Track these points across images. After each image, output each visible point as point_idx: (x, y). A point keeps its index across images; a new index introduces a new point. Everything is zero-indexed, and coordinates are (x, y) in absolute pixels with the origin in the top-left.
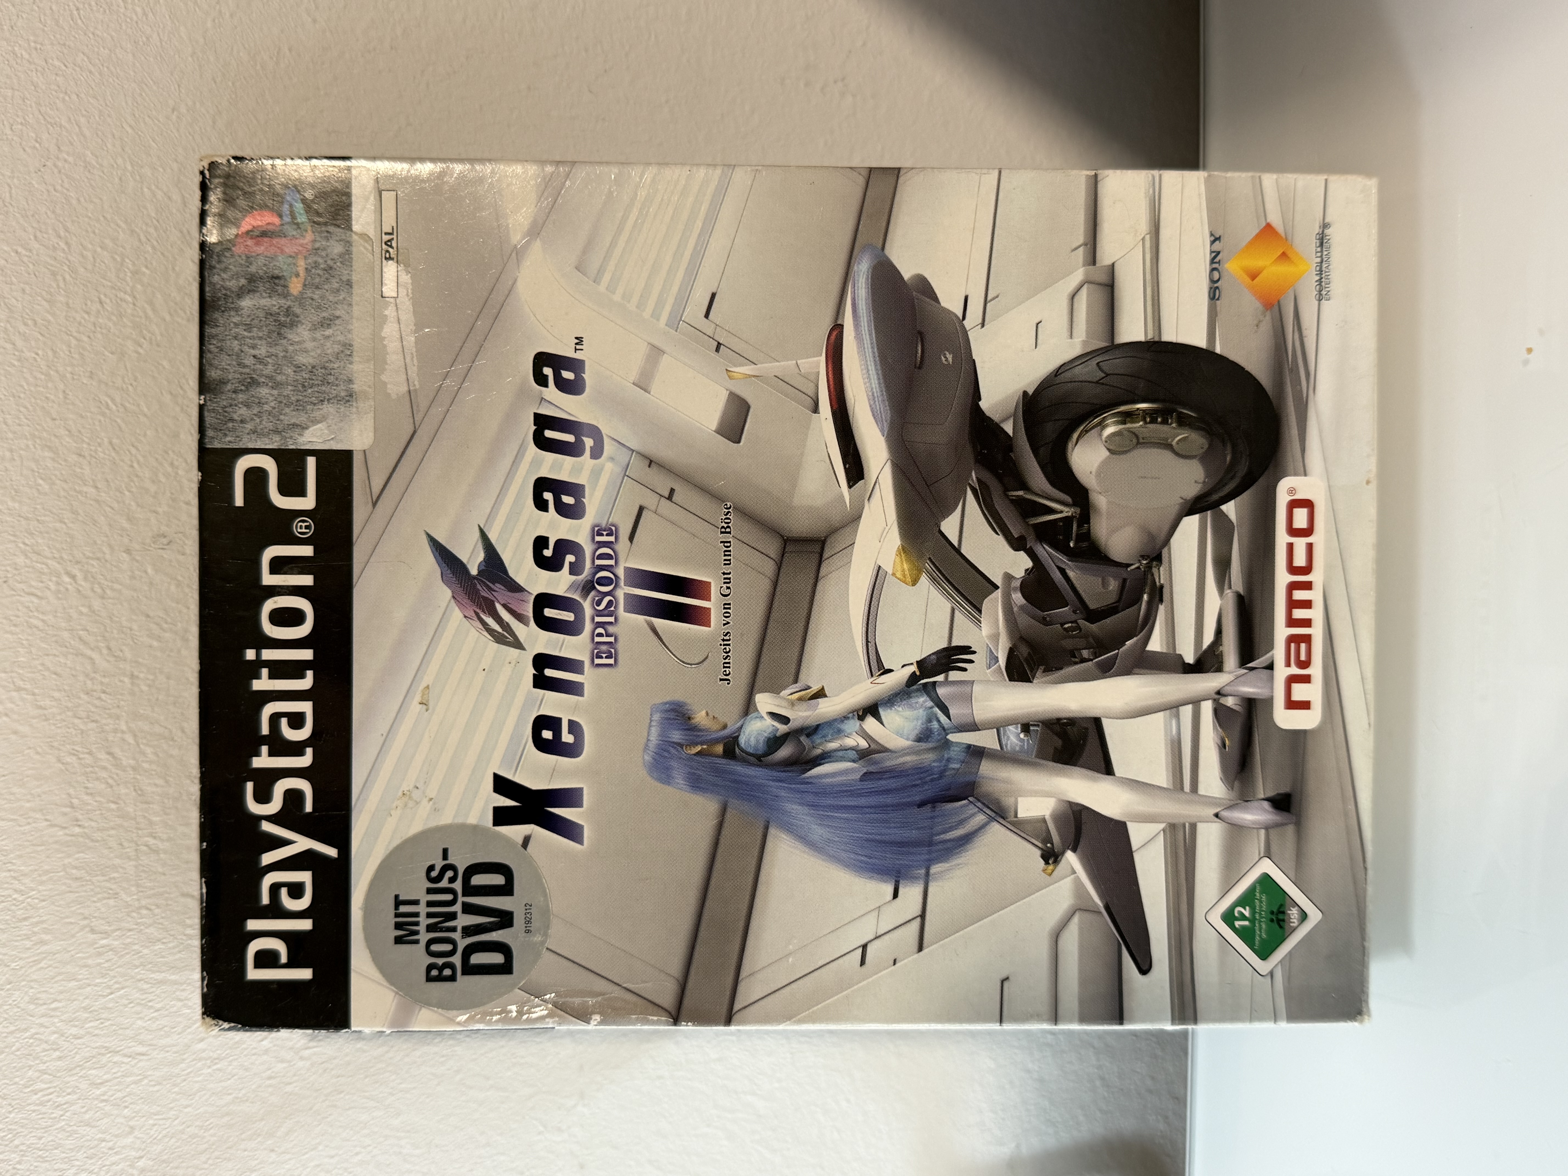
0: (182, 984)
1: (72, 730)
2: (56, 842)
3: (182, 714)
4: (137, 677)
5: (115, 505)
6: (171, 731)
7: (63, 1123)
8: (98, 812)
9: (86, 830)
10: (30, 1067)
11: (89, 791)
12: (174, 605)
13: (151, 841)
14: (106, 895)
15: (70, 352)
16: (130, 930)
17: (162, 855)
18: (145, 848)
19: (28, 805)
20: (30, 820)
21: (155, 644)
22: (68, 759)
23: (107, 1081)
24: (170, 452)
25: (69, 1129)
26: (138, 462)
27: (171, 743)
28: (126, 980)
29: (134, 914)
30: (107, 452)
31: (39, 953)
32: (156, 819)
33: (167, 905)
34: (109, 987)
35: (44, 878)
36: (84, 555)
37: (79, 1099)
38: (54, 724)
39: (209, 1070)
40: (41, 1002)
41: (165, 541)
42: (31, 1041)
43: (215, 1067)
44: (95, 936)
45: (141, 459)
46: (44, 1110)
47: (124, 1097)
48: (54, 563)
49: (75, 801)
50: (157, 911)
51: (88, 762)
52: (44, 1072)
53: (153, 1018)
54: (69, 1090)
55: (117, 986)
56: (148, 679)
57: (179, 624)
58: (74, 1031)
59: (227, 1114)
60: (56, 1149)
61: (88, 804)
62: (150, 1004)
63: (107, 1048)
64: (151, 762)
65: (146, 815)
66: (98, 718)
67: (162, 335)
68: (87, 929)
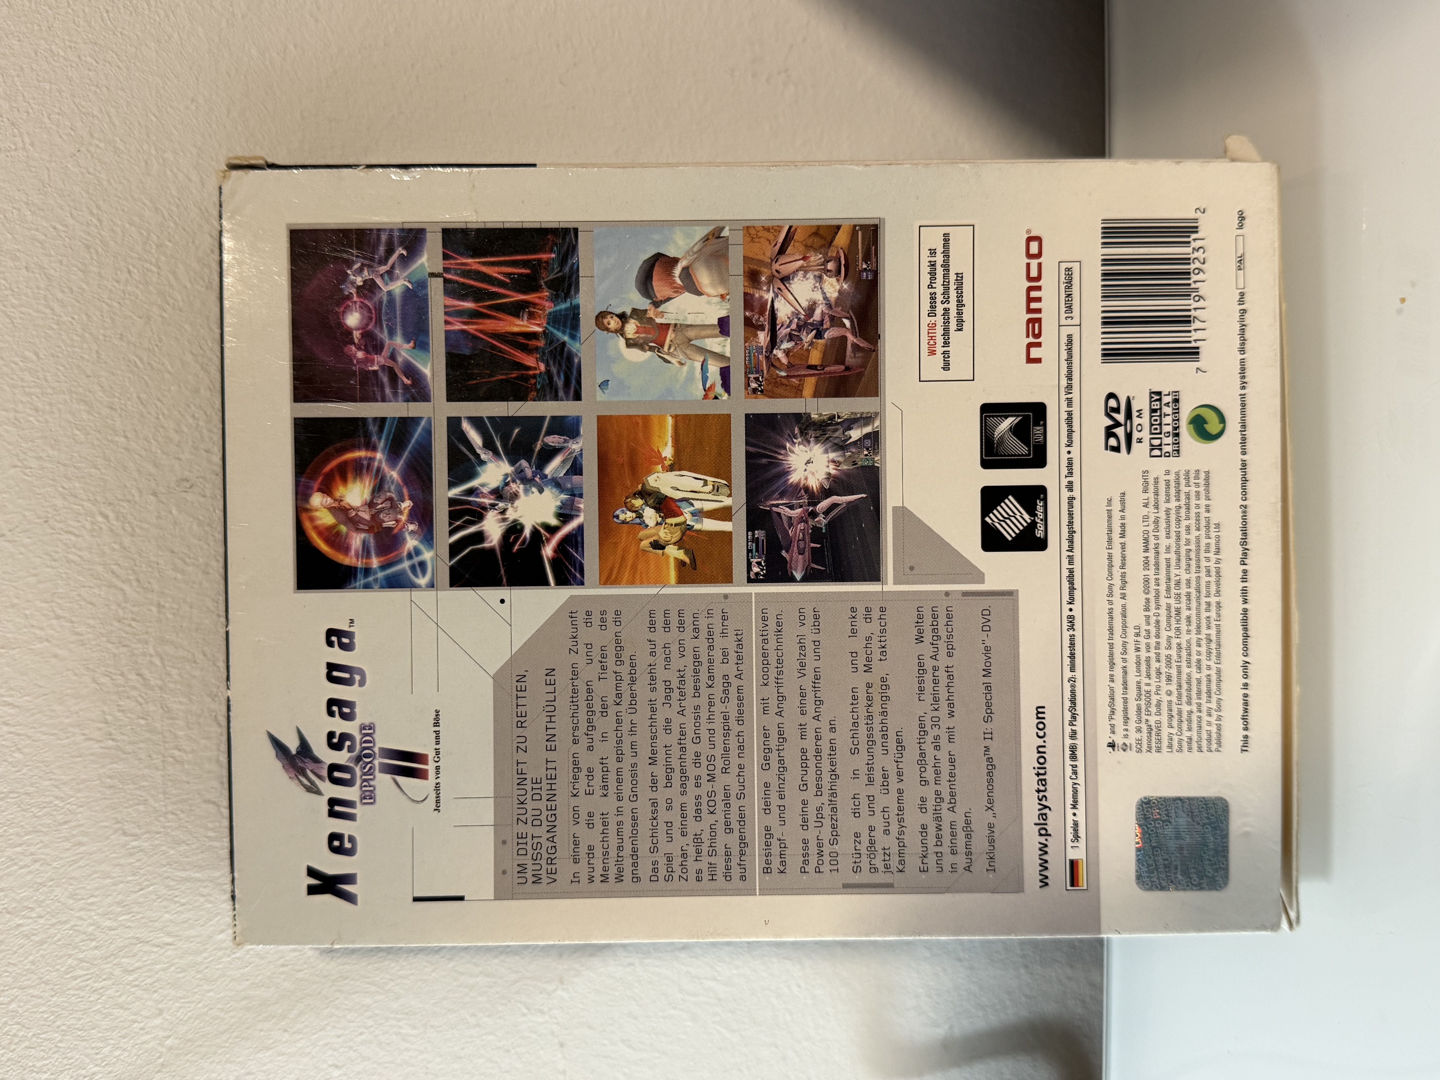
0: (204, 881)
1: (106, 654)
2: (92, 754)
3: (204, 639)
4: (164, 606)
5: (143, 453)
6: (193, 655)
7: (100, 1006)
8: (129, 727)
9: (119, 744)
10: (70, 956)
11: (120, 708)
12: (196, 542)
13: (177, 753)
14: (136, 802)
15: (102, 316)
16: (157, 833)
17: (186, 766)
18: (171, 760)
19: (67, 721)
20: (69, 735)
21: (179, 576)
22: (103, 680)
23: (139, 968)
24: (192, 405)
25: (106, 1011)
26: (163, 414)
27: (194, 665)
28: (155, 878)
29: (162, 819)
30: (135, 405)
31: (79, 853)
32: (181, 733)
33: (191, 810)
34: (140, 884)
35: (82, 786)
36: (115, 497)
37: (113, 984)
38: (90, 649)
39: (229, 959)
40: (79, 897)
41: (188, 485)
42: (71, 932)
43: (234, 956)
44: (127, 838)
45: (166, 412)
46: (82, 994)
47: (154, 982)
48: (90, 505)
49: (109, 717)
50: (182, 816)
51: (119, 682)
52: (82, 960)
53: (178, 912)
54: (104, 977)
55: (146, 883)
56: (173, 608)
57: (201, 560)
58: (108, 923)
59: (245, 998)
60: (93, 1029)
61: (121, 720)
62: (176, 899)
63: (138, 938)
64: (176, 682)
65: (172, 729)
66: (128, 643)
67: (183, 301)
68: (120, 832)
